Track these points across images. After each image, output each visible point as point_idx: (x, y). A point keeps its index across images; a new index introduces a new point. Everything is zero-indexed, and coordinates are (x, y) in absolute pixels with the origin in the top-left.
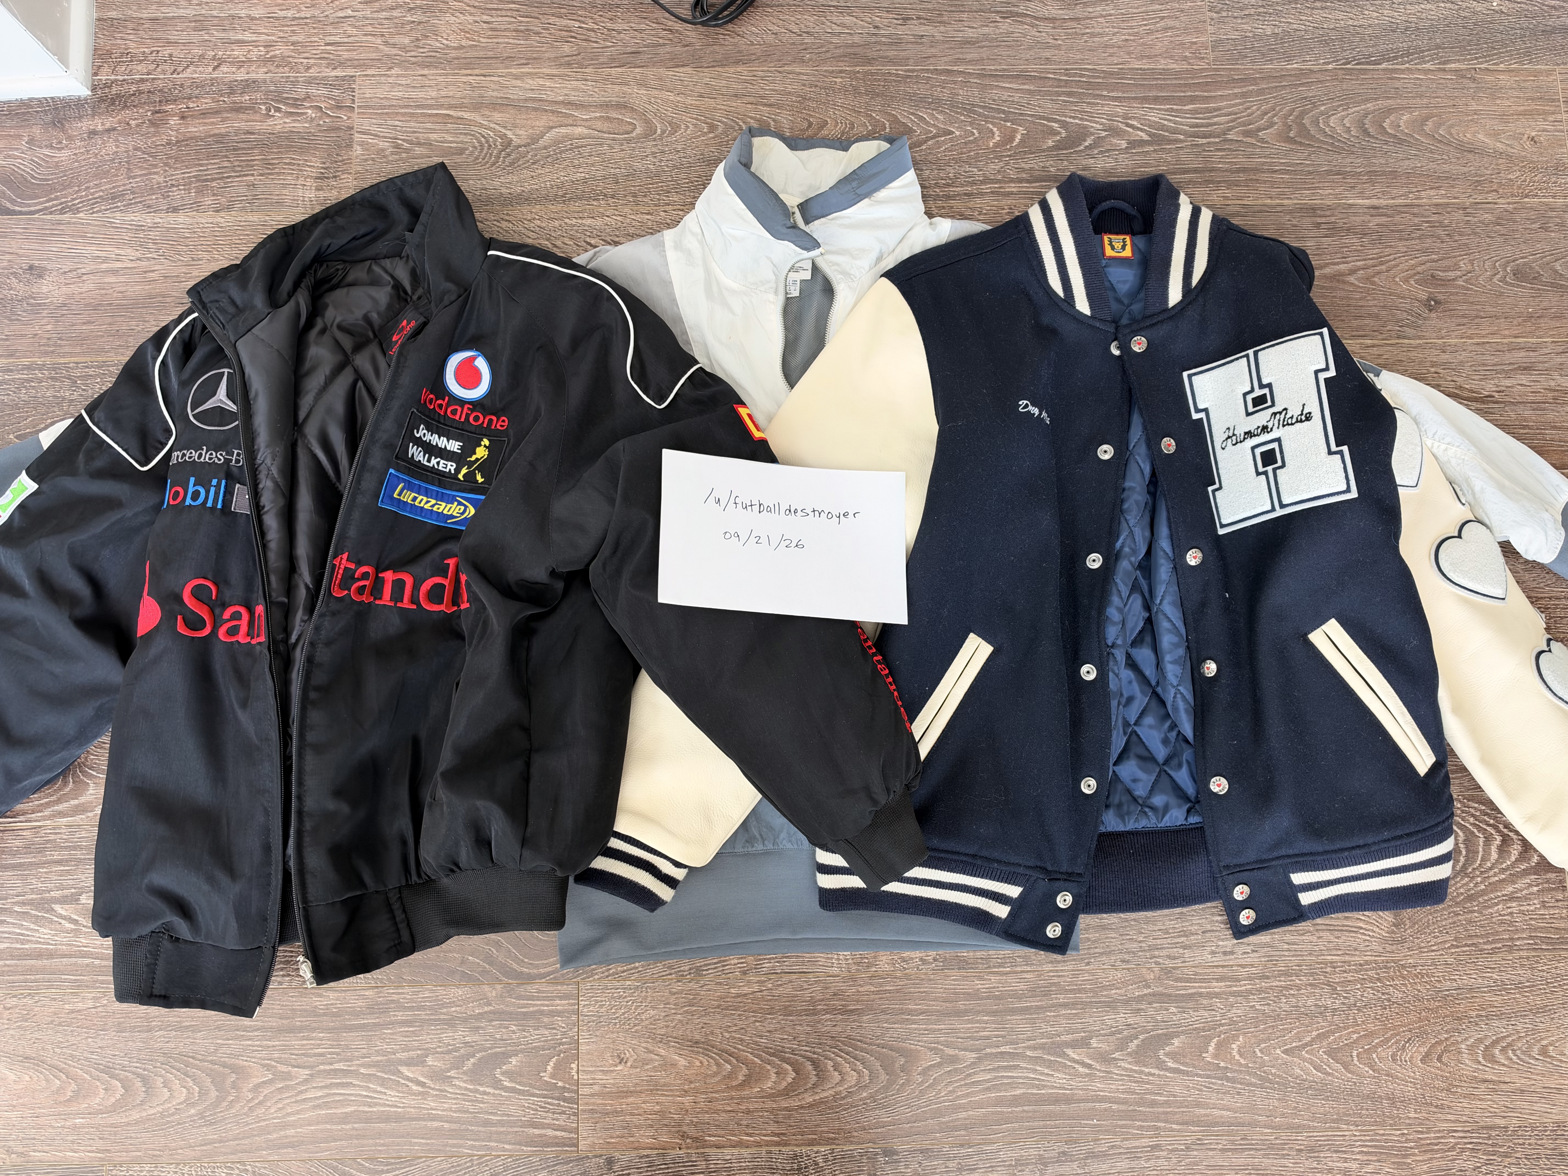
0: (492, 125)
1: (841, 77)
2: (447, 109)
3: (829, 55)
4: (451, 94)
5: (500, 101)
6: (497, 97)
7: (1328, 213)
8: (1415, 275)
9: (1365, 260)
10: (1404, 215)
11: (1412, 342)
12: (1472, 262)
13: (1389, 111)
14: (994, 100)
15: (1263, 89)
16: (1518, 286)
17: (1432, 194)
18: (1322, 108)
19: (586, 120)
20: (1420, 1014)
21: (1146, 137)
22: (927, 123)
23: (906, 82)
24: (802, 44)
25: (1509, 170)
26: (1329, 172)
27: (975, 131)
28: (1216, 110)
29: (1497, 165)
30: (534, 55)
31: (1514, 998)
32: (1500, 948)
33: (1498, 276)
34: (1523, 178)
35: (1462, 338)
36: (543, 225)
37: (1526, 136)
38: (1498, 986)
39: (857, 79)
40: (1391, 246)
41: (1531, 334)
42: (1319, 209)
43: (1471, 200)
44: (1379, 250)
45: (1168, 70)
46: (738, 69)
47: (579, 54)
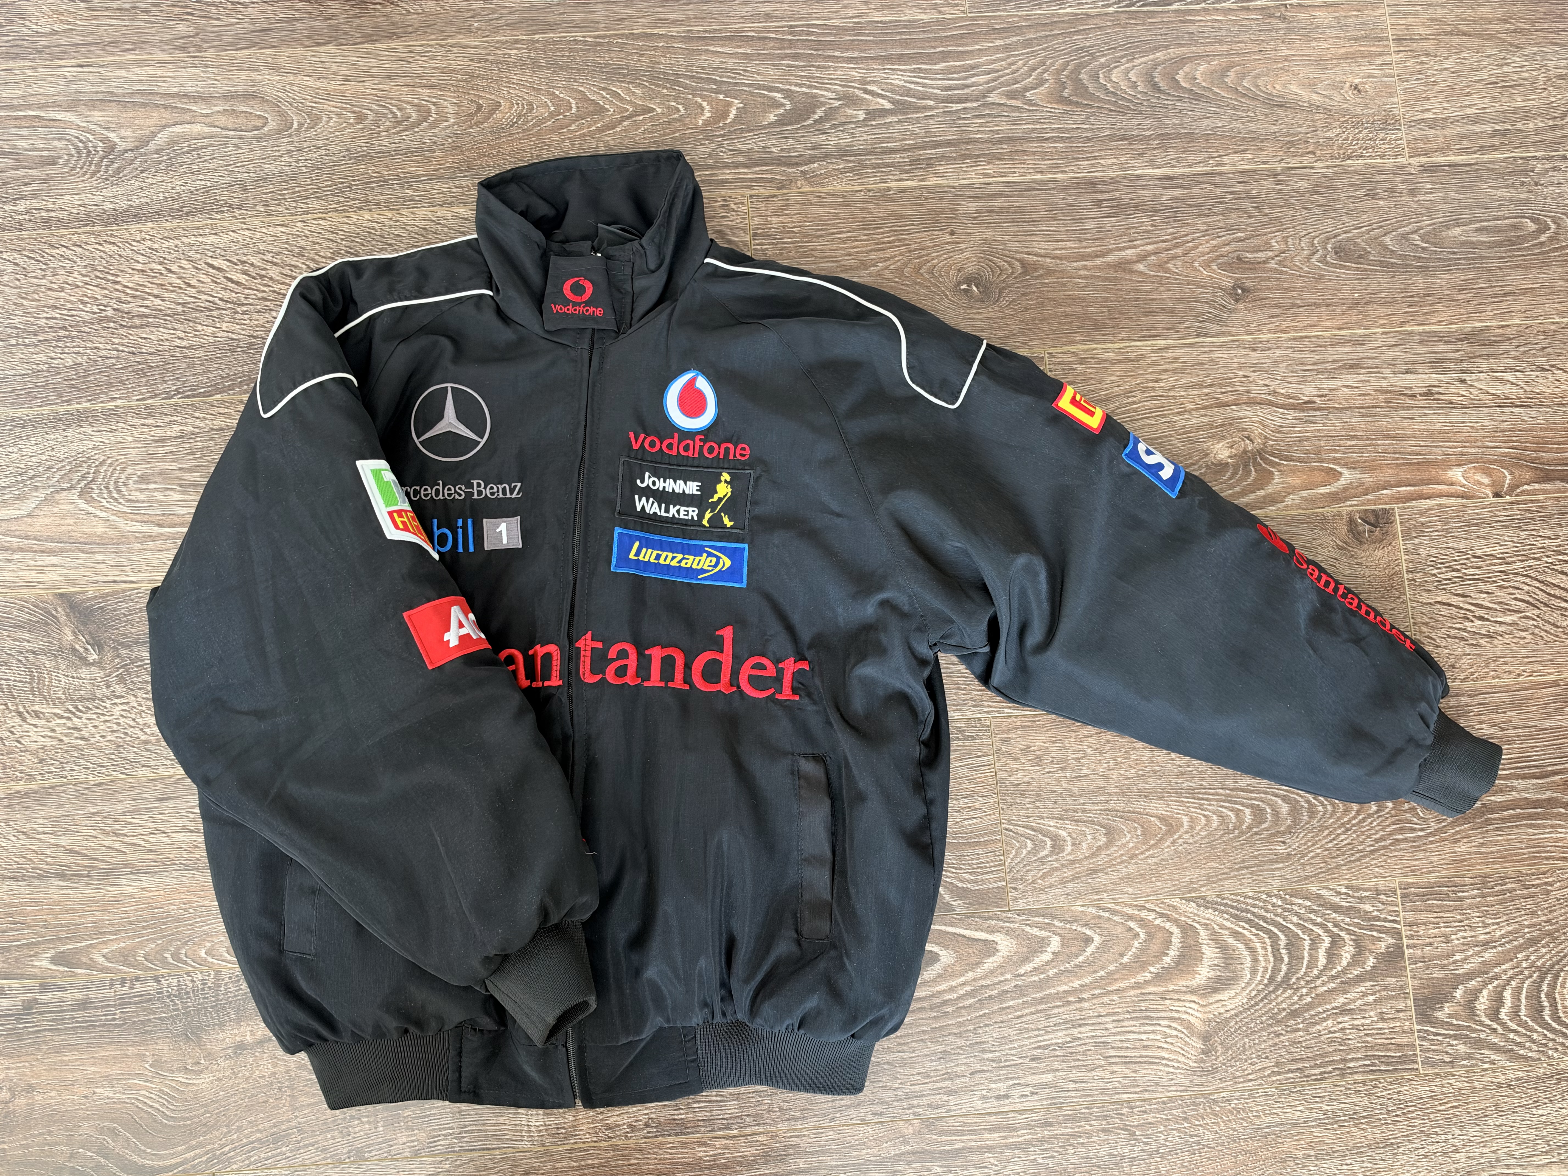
0: (92, 127)
1: (517, 49)
2: (37, 109)
3: (502, 22)
4: (42, 90)
5: (101, 97)
6: (97, 92)
7: (1111, 187)
8: (1218, 257)
9: (1157, 242)
10: (1203, 186)
11: (1215, 340)
12: (1285, 239)
13: (1183, 61)
14: (703, 68)
15: (1031, 39)
16: (1341, 267)
17: (1236, 159)
18: (1103, 60)
19: (207, 116)
20: (1235, 1157)
21: (888, 105)
22: (622, 99)
23: (595, 51)
24: (468, 11)
25: (1328, 126)
26: (1112, 138)
27: (680, 107)
28: (973, 67)
29: (1313, 121)
30: (142, 38)
31: (1349, 1132)
32: (1330, 1072)
33: (1317, 256)
34: (1344, 136)
35: (1276, 332)
36: (156, 246)
37: (1348, 84)
38: (1328, 1118)
39: (536, 49)
40: (1188, 225)
41: (1358, 324)
42: (1100, 183)
43: (1283, 165)
44: (1175, 230)
45: (914, 21)
46: (392, 45)
47: (197, 35)
